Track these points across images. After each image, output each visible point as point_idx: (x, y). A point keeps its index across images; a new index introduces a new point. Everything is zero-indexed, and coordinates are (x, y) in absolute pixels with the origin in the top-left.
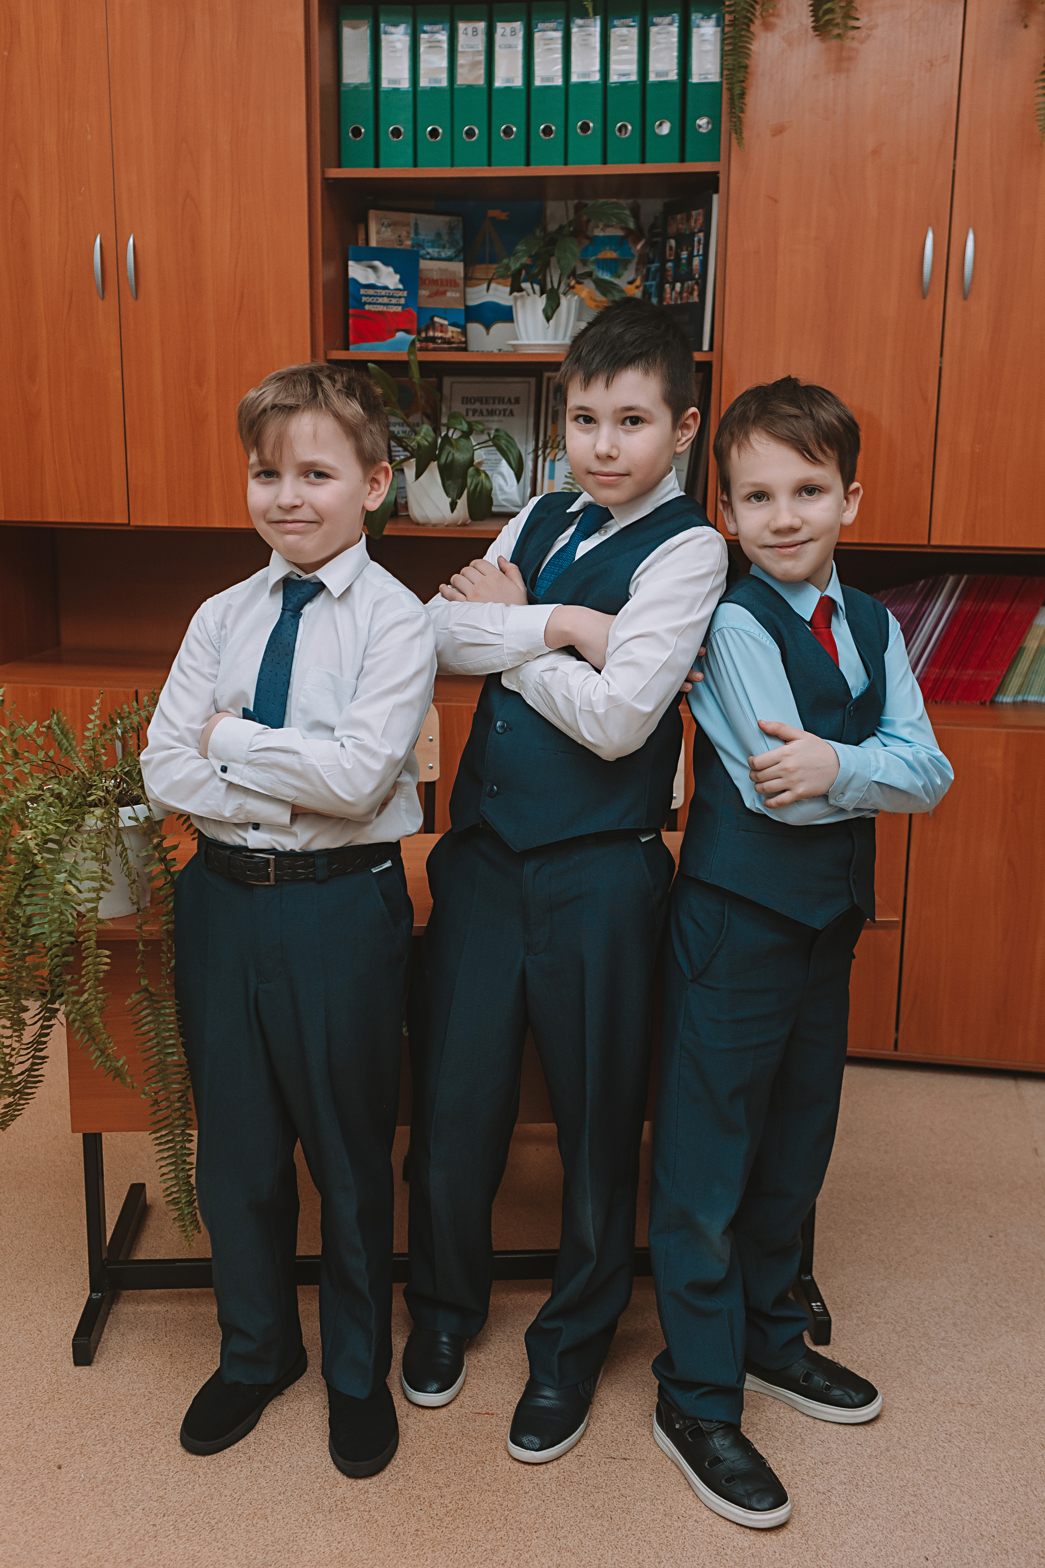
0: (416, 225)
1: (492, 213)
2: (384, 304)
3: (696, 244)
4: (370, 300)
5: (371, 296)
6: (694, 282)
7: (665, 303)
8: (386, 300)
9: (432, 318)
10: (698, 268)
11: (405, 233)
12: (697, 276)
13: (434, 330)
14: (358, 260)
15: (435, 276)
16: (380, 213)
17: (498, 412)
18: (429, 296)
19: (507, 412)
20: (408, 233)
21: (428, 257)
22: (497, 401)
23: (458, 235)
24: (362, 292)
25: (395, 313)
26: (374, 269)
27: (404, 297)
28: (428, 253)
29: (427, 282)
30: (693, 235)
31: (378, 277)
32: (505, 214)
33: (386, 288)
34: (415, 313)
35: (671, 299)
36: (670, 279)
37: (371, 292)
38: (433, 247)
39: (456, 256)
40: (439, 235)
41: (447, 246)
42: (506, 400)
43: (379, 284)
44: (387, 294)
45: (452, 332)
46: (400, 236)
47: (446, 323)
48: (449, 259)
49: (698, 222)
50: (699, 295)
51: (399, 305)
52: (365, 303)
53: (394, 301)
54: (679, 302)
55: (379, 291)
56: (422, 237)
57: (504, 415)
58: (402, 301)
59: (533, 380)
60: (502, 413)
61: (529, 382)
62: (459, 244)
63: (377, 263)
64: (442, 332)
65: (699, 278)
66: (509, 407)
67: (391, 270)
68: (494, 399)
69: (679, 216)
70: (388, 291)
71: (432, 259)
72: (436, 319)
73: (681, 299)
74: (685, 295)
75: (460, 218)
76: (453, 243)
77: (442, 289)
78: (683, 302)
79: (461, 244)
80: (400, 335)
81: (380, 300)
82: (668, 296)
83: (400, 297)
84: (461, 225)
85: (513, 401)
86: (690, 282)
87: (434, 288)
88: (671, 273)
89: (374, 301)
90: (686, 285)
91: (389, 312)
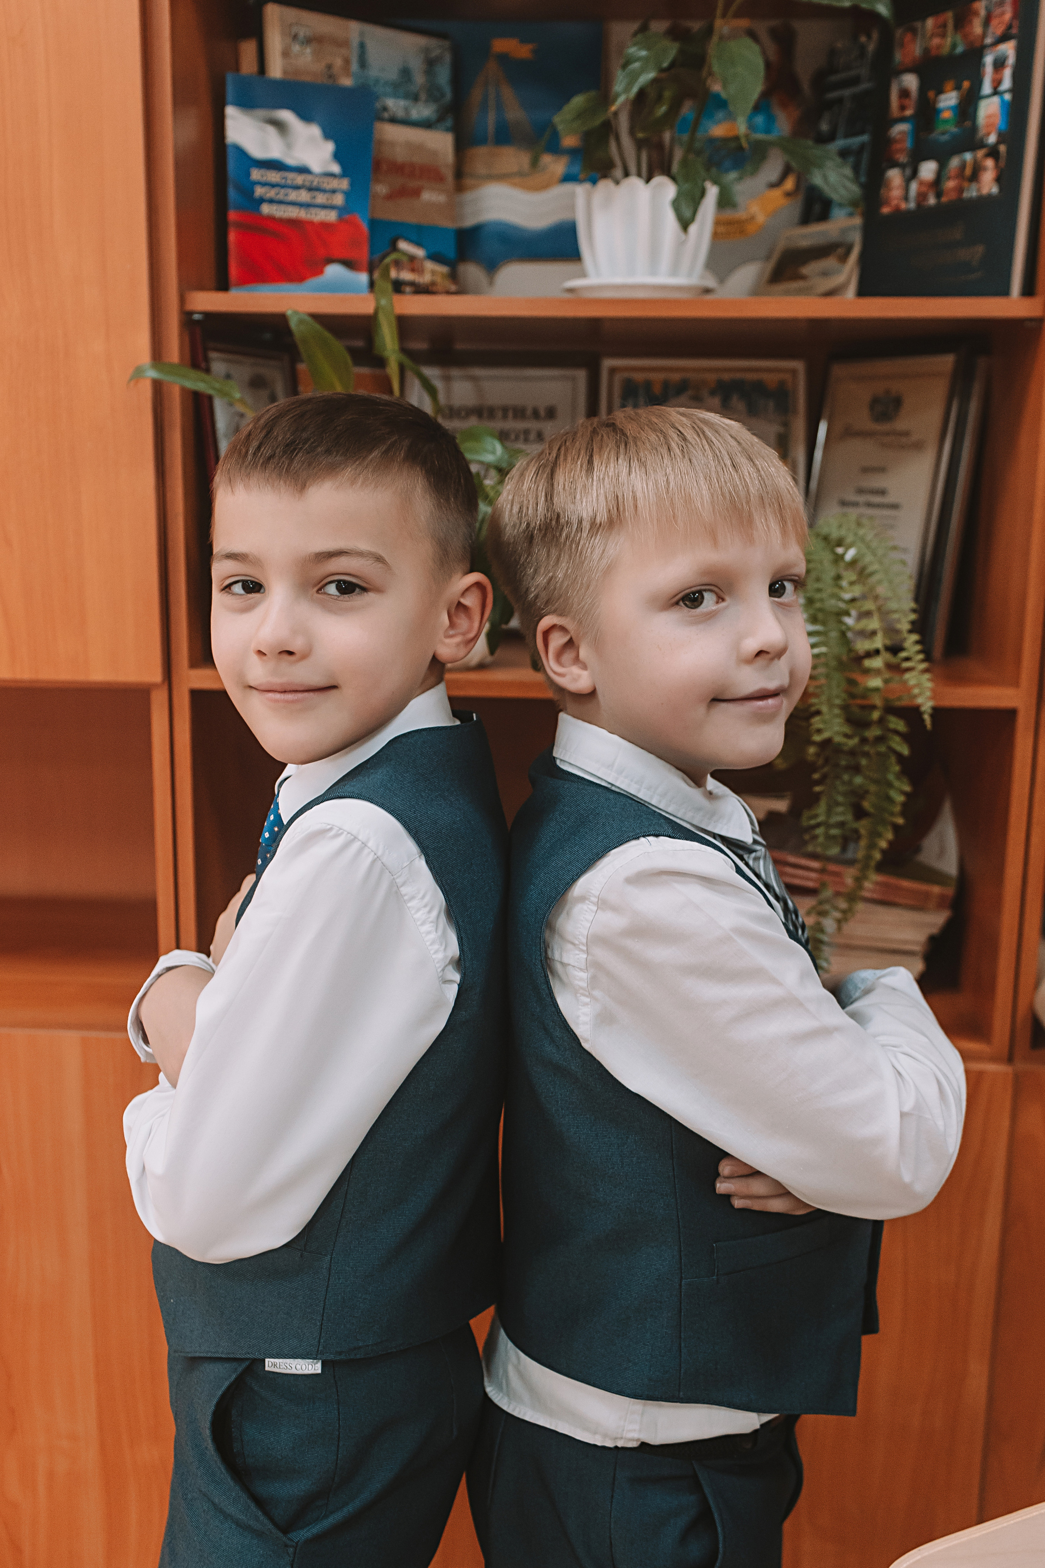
0: (362, 46)
1: (501, 45)
2: (301, 205)
3: (989, 69)
4: (272, 193)
5: (273, 186)
6: (980, 153)
7: (886, 210)
8: (304, 196)
9: (393, 242)
10: (1000, 122)
11: (338, 62)
12: (992, 139)
14: (247, 104)
15: (400, 155)
16: (291, 14)
17: (513, 437)
18: (390, 197)
19: (532, 436)
20: (347, 62)
21: (386, 115)
22: (510, 414)
23: (443, 76)
24: (256, 174)
25: (324, 225)
26: (280, 126)
27: (342, 192)
28: (385, 109)
29: (384, 167)
30: (976, 53)
31: (289, 146)
32: (530, 46)
33: (303, 170)
34: (365, 226)
35: (906, 198)
36: (902, 158)
37: (273, 176)
38: (396, 96)
39: (440, 119)
40: (406, 73)
41: (423, 96)
42: (529, 412)
43: (290, 162)
44: (307, 184)
45: (433, 273)
46: (329, 67)
47: (420, 252)
48: (426, 125)
49: (994, 22)
50: (998, 180)
51: (332, 207)
52: (262, 200)
53: (321, 199)
54: (932, 201)
55: (291, 175)
56: (373, 72)
57: (526, 440)
58: (339, 200)
59: (581, 375)
60: (522, 437)
61: (574, 379)
62: (443, 95)
63: (286, 115)
64: (413, 270)
65: (999, 142)
66: (533, 425)
67: (315, 130)
68: (505, 410)
69: (930, 22)
70: (309, 177)
71: (393, 120)
72: (403, 245)
73: (939, 195)
74: (950, 184)
75: (447, 44)
76: (433, 93)
77: (412, 184)
78: (944, 199)
79: (449, 96)
80: (334, 271)
81: (293, 196)
82: (896, 192)
83: (334, 191)
84: (448, 58)
85: (542, 413)
86: (968, 156)
87: (398, 181)
88: (908, 144)
89: (281, 197)
90: (954, 162)
91: (311, 223)
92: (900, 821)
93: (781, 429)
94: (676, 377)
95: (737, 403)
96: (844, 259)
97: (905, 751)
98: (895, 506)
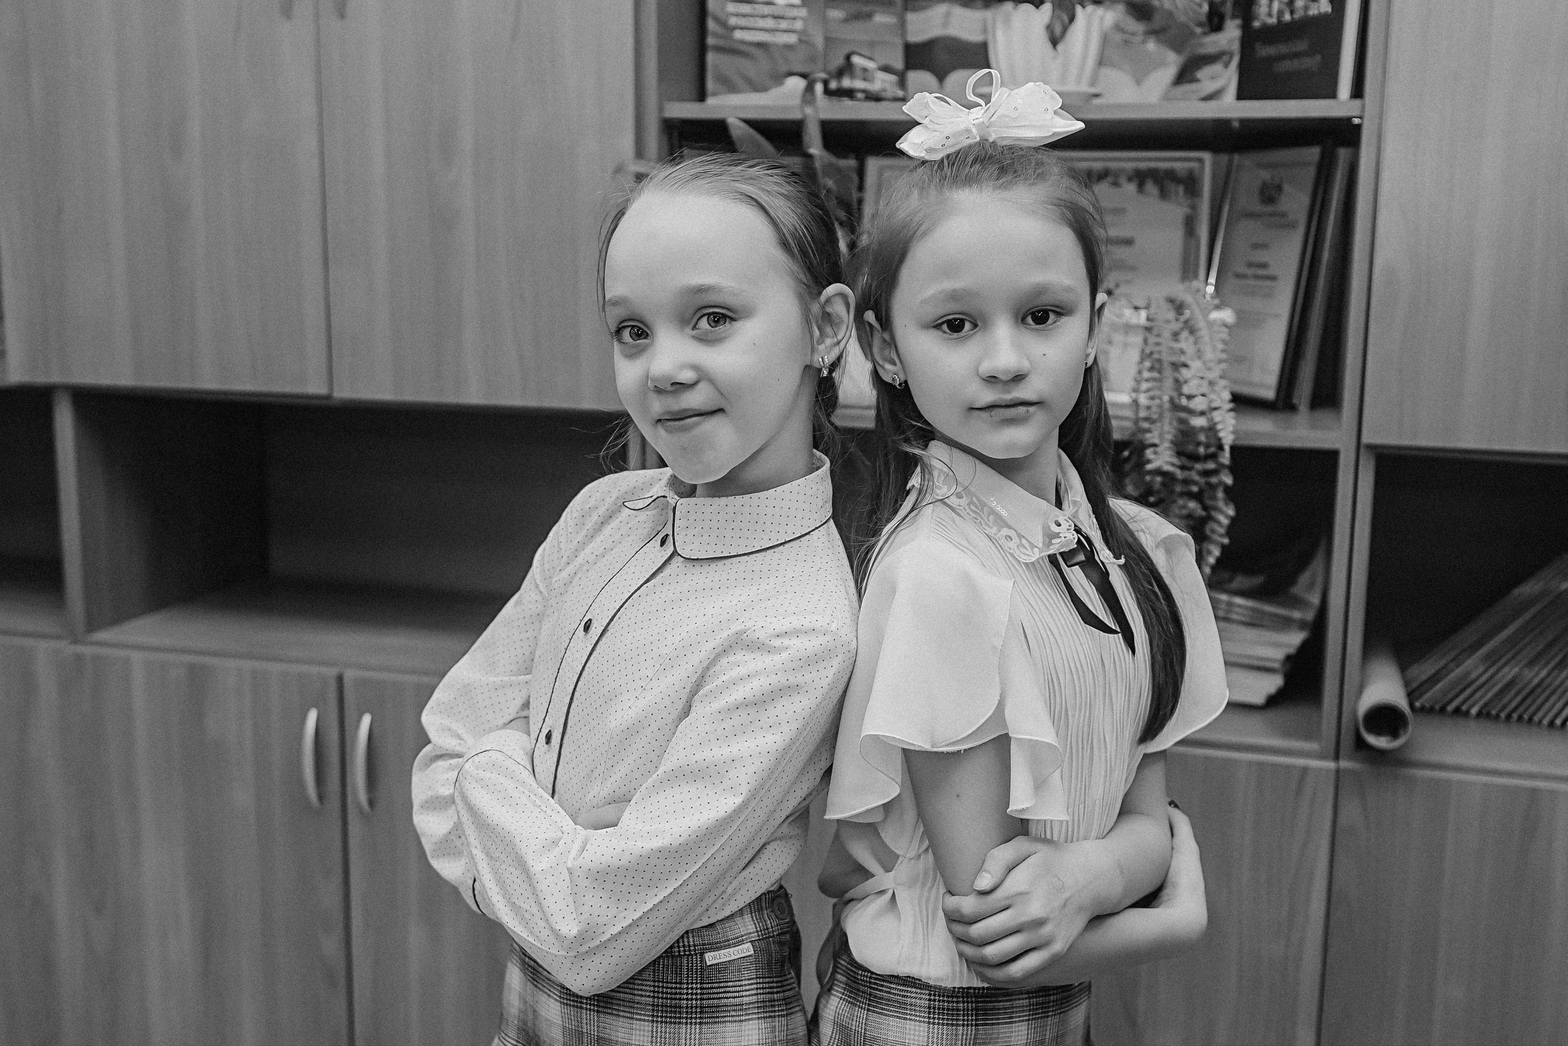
2: (767, 30)
4: (742, 22)
5: (744, 16)
7: (1256, 24)
8: (770, 23)
9: (848, 57)
13: (852, 76)
18: (846, 20)
24: (731, 8)
25: (788, 47)
27: (802, 18)
33: (769, 3)
35: (1271, 15)
37: (745, 9)
44: (776, 13)
45: (883, 81)
47: (871, 65)
51: (793, 31)
52: (735, 28)
54: (1288, 17)
55: (759, 7)
58: (799, 25)
64: (865, 79)
70: (773, 7)
72: (857, 60)
73: (1292, 12)
77: (866, 9)
78: (1297, 16)
80: (791, 82)
81: (761, 23)
82: (1263, 9)
83: (795, 19)
87: (854, 8)
89: (751, 25)
91: (776, 45)
92: (1226, 541)
93: (1188, 210)
94: (1098, 166)
95: (1151, 187)
96: (1226, 65)
97: (1229, 480)
98: (1273, 278)
